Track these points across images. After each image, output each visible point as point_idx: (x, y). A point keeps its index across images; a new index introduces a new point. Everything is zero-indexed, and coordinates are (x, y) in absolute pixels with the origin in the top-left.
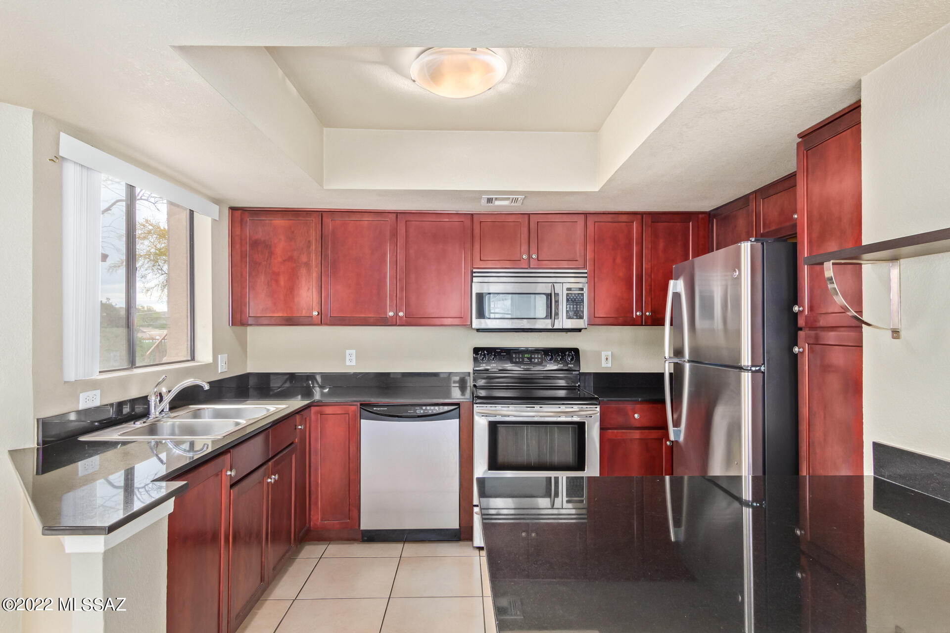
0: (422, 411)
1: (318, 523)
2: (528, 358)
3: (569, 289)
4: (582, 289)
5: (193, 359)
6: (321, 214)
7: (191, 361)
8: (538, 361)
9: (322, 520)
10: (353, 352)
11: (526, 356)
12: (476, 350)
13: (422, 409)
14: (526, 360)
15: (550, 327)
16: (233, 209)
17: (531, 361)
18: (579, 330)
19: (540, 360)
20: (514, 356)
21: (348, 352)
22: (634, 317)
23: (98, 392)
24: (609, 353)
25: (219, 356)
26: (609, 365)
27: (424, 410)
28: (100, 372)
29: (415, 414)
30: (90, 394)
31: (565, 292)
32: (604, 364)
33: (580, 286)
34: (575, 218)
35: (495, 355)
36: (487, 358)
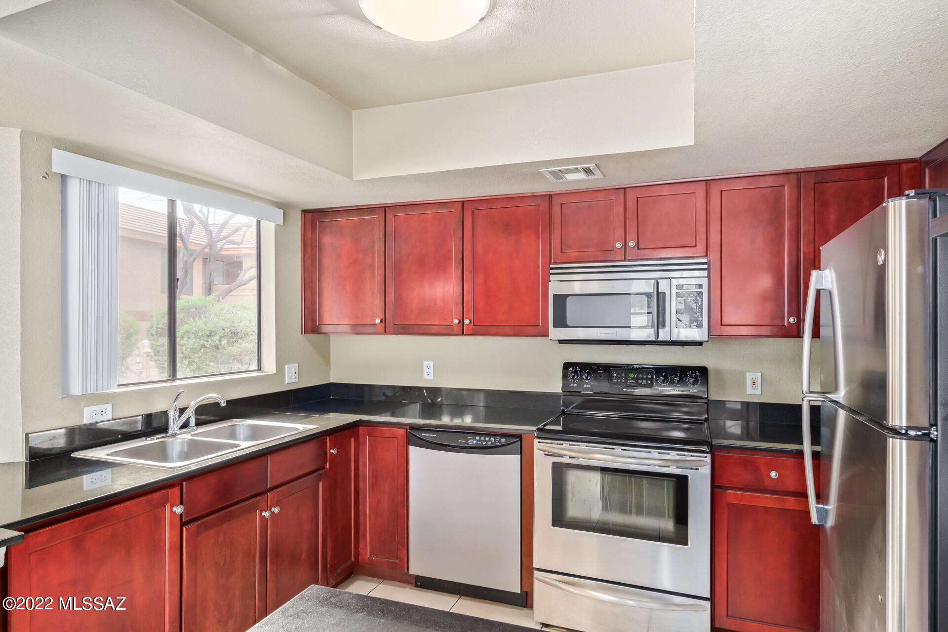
0: (475, 442)
1: (367, 559)
2: (633, 378)
3: (678, 287)
4: (701, 286)
5: (260, 369)
6: (384, 210)
7: (258, 370)
8: (647, 382)
9: (371, 554)
10: (431, 363)
11: (631, 375)
12: (567, 366)
13: (475, 439)
14: (631, 380)
15: (653, 339)
16: (305, 212)
17: (637, 382)
18: (700, 343)
19: (649, 382)
20: (615, 375)
21: (425, 363)
22: (786, 324)
23: (109, 407)
24: (759, 375)
25: (286, 366)
26: (758, 392)
27: (478, 441)
28: (118, 385)
29: (466, 445)
30: (99, 408)
31: (674, 291)
32: (749, 390)
33: (699, 281)
34: (691, 188)
35: (588, 373)
36: (579, 376)
